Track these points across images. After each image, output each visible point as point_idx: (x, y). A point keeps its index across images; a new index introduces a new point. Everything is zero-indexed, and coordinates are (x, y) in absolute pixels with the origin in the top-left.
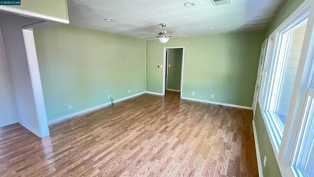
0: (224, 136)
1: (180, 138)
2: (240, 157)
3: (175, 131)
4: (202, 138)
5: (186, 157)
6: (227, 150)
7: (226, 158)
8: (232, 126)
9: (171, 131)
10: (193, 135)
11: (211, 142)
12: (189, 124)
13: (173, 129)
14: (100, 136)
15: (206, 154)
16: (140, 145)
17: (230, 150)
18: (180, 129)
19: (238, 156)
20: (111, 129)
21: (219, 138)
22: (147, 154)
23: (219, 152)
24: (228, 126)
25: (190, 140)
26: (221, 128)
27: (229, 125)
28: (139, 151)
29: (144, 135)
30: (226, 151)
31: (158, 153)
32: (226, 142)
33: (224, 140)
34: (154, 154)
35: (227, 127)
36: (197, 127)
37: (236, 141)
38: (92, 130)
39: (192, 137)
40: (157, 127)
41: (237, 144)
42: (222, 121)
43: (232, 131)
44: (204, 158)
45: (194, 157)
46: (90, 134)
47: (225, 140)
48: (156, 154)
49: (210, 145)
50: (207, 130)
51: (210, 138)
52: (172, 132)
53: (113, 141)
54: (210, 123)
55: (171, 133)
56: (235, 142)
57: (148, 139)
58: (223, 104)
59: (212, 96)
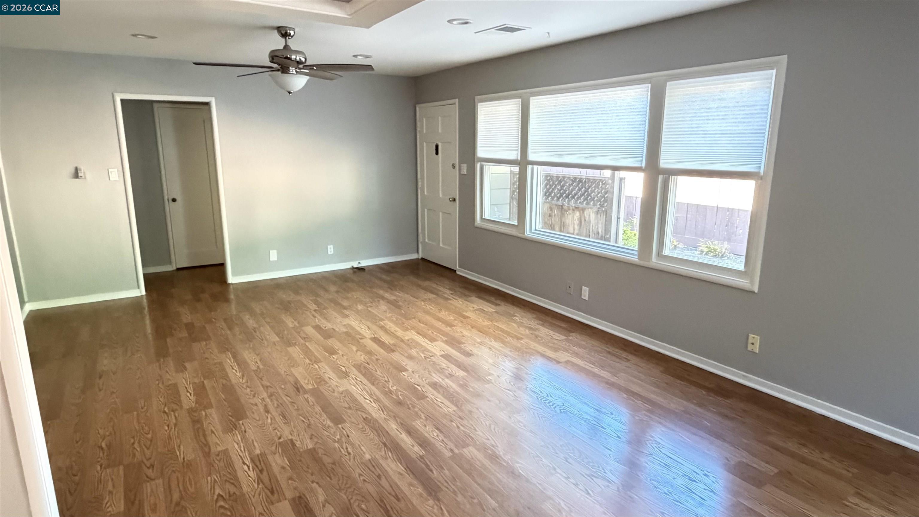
58: (359, 263)
59: (330, 248)
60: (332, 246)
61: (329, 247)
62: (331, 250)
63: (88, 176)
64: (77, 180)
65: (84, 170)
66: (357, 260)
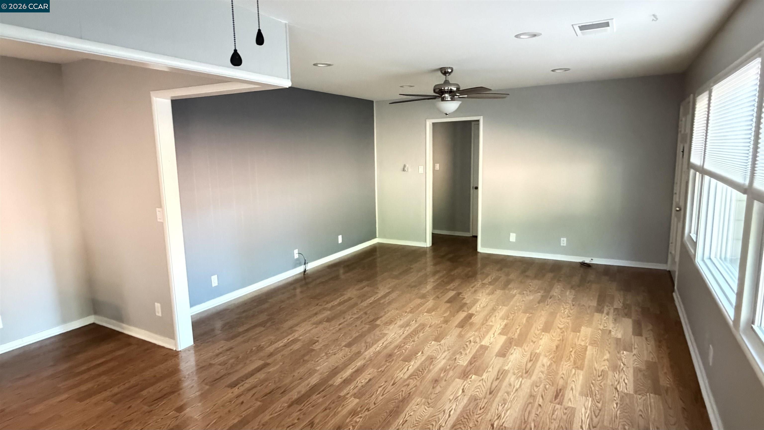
0: (611, 326)
1: (510, 335)
2: (655, 363)
3: (492, 321)
4: (562, 333)
5: (537, 367)
6: (625, 352)
7: (624, 364)
8: (626, 306)
9: (483, 324)
10: (539, 328)
11: (584, 339)
12: (521, 306)
13: (486, 319)
14: (318, 341)
15: (579, 360)
16: (422, 353)
17: (632, 352)
18: (502, 318)
19: (651, 360)
20: (335, 325)
21: (600, 332)
22: (448, 367)
23: (607, 356)
24: (615, 307)
25: (534, 337)
26: (599, 310)
27: (618, 304)
28: (427, 363)
29: (421, 334)
30: (623, 353)
31: (471, 364)
32: (618, 337)
33: (613, 333)
34: (462, 366)
35: (615, 309)
36: (543, 313)
37: (640, 334)
38: (292, 329)
39: (538, 332)
40: (445, 317)
41: (644, 339)
42: (600, 296)
43: (628, 315)
44: (577, 367)
45: (554, 366)
46: (291, 338)
47: (615, 334)
48: (467, 366)
49: (583, 343)
50: (569, 316)
51: (579, 331)
52: (488, 324)
53: (354, 349)
54: (570, 302)
55: (484, 326)
56: (639, 337)
57: (436, 340)
58: (592, 259)
59: (563, 241)
60: (565, 239)
61: (562, 239)
62: (564, 242)
63: (410, 170)
64: (403, 172)
65: (408, 168)
66: (590, 257)
